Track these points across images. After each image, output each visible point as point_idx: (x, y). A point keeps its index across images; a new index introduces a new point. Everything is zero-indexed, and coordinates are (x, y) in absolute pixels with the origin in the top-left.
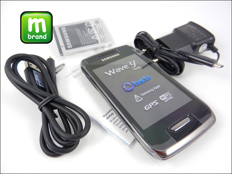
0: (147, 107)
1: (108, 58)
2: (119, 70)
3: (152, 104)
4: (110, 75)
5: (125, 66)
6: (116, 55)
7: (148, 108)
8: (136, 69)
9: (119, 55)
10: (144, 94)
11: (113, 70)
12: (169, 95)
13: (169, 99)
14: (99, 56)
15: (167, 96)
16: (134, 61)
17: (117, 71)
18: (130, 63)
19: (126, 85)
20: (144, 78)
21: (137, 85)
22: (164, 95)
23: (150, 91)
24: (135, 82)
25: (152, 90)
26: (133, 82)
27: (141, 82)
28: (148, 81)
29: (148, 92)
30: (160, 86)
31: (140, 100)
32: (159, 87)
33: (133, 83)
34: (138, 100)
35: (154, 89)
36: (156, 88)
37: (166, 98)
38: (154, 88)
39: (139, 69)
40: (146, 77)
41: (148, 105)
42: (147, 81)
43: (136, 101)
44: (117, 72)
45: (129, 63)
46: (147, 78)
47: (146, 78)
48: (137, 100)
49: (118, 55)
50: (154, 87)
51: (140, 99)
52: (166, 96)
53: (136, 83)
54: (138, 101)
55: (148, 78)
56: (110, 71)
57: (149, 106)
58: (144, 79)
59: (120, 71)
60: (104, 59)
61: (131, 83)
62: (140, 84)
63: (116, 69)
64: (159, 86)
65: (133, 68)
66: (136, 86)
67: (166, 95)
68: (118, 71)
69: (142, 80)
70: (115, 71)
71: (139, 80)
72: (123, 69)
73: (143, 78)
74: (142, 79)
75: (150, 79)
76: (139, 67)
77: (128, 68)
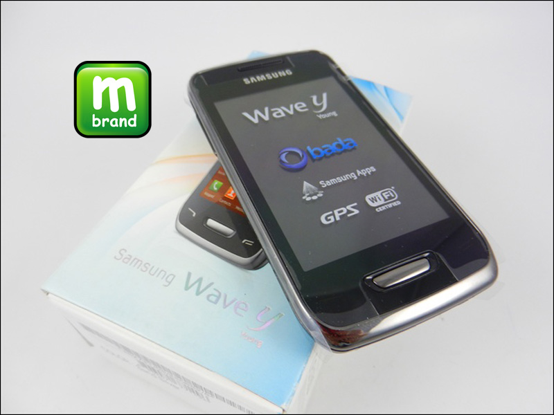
0: (329, 218)
1: (261, 78)
2: (280, 112)
3: (342, 211)
4: (256, 121)
5: (299, 105)
6: (282, 74)
7: (330, 220)
8: (324, 116)
9: (291, 73)
10: (329, 183)
11: (266, 110)
12: (393, 196)
13: (390, 206)
14: (240, 68)
15: (386, 197)
16: (325, 95)
17: (275, 115)
18: (315, 98)
19: (291, 153)
20: (340, 141)
21: (316, 157)
22: (378, 194)
23: (346, 178)
24: (315, 149)
25: (353, 176)
26: (309, 148)
27: (330, 151)
28: (348, 153)
29: (340, 180)
30: (374, 170)
31: (315, 198)
32: (372, 173)
33: (308, 152)
34: (310, 196)
35: (357, 175)
36: (363, 172)
37: (382, 202)
38: (358, 171)
39: (333, 117)
40: (346, 140)
41: (331, 212)
42: (345, 151)
43: (304, 198)
45: (312, 99)
46: (348, 144)
47: (345, 143)
48: (308, 196)
49: (289, 72)
50: (360, 171)
51: (316, 194)
52: (383, 197)
53: (315, 152)
54: (308, 199)
55: (351, 145)
56: (257, 112)
57: (333, 214)
58: (339, 146)
59: (283, 115)
60: (250, 80)
61: (302, 150)
63: (272, 110)
64: (373, 169)
65: (319, 114)
66: (313, 160)
67: (384, 194)
68: (279, 114)
69: (333, 147)
70: (271, 113)
71: (324, 146)
72: (291, 112)
75: (354, 149)
76: (334, 114)
77: (306, 110)
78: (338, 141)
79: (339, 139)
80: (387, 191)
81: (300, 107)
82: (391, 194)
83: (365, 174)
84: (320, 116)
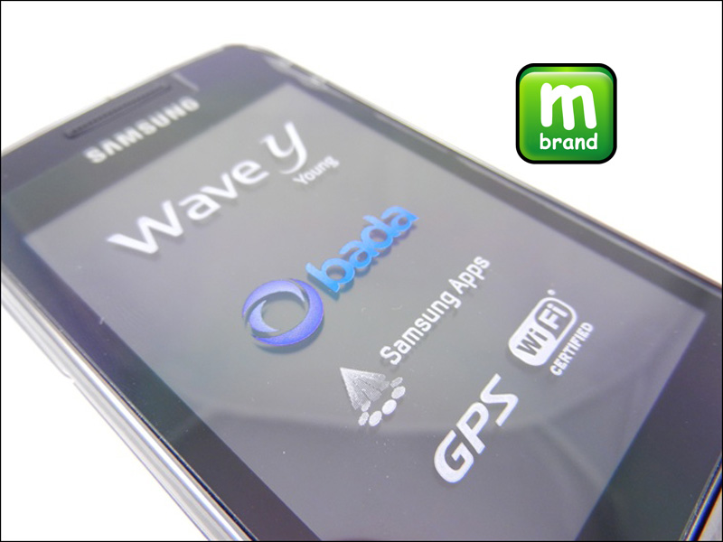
1: (128, 138)
2: (203, 202)
3: (475, 416)
4: (150, 246)
5: (243, 170)
6: (176, 112)
8: (311, 175)
9: (195, 106)
11: (168, 209)
12: (564, 314)
13: (574, 343)
15: (551, 322)
16: (291, 129)
17: (193, 215)
18: (271, 142)
20: (377, 224)
21: (338, 286)
22: (529, 323)
23: (435, 311)
24: (327, 265)
25: (447, 300)
26: (310, 268)
27: (363, 256)
28: (402, 243)
30: (487, 264)
31: (389, 406)
32: (484, 273)
33: (313, 281)
34: (376, 407)
35: (454, 292)
36: (467, 279)
37: (552, 342)
38: (453, 282)
39: (330, 171)
41: (453, 435)
42: (396, 241)
44: (196, 223)
45: (265, 146)
46: (395, 222)
47: (388, 221)
48: (371, 411)
49: (190, 105)
50: (457, 279)
51: (387, 396)
52: (548, 328)
54: (375, 420)
55: (403, 222)
56: (145, 223)
57: (460, 439)
58: (377, 234)
59: (214, 206)
60: (101, 150)
61: (298, 283)
62: (358, 274)
63: (184, 203)
64: (481, 263)
65: (296, 174)
66: (335, 296)
67: (542, 318)
68: (204, 208)
69: (365, 242)
70: (181, 213)
71: (344, 251)
72: (231, 193)
73: (369, 229)
74: (366, 233)
75: (413, 227)
76: (331, 162)
77: (264, 175)
78: (370, 224)
79: (371, 219)
80: (544, 307)
81: (245, 172)
82: (556, 309)
83: (471, 283)
84: (302, 179)
